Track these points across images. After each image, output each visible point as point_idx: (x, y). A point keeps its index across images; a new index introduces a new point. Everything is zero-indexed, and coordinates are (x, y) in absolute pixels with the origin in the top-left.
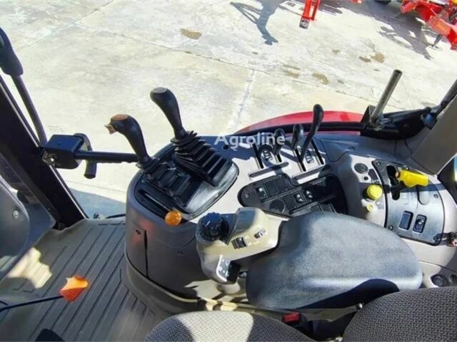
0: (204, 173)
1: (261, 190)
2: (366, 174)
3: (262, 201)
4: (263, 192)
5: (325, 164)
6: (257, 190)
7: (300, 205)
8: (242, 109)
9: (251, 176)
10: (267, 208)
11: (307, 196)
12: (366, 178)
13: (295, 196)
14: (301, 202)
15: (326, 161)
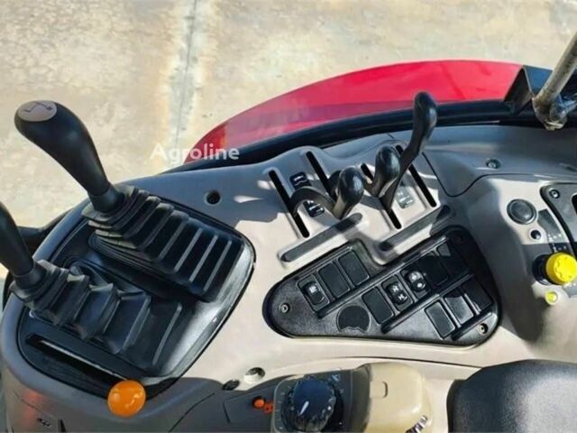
0: (181, 282)
1: (312, 289)
2: (535, 226)
3: (320, 315)
4: (318, 294)
5: (439, 204)
6: (305, 290)
7: (403, 307)
8: (192, 28)
9: (285, 258)
10: (334, 328)
11: (413, 287)
12: (535, 234)
13: (388, 289)
14: (402, 302)
15: (440, 197)
